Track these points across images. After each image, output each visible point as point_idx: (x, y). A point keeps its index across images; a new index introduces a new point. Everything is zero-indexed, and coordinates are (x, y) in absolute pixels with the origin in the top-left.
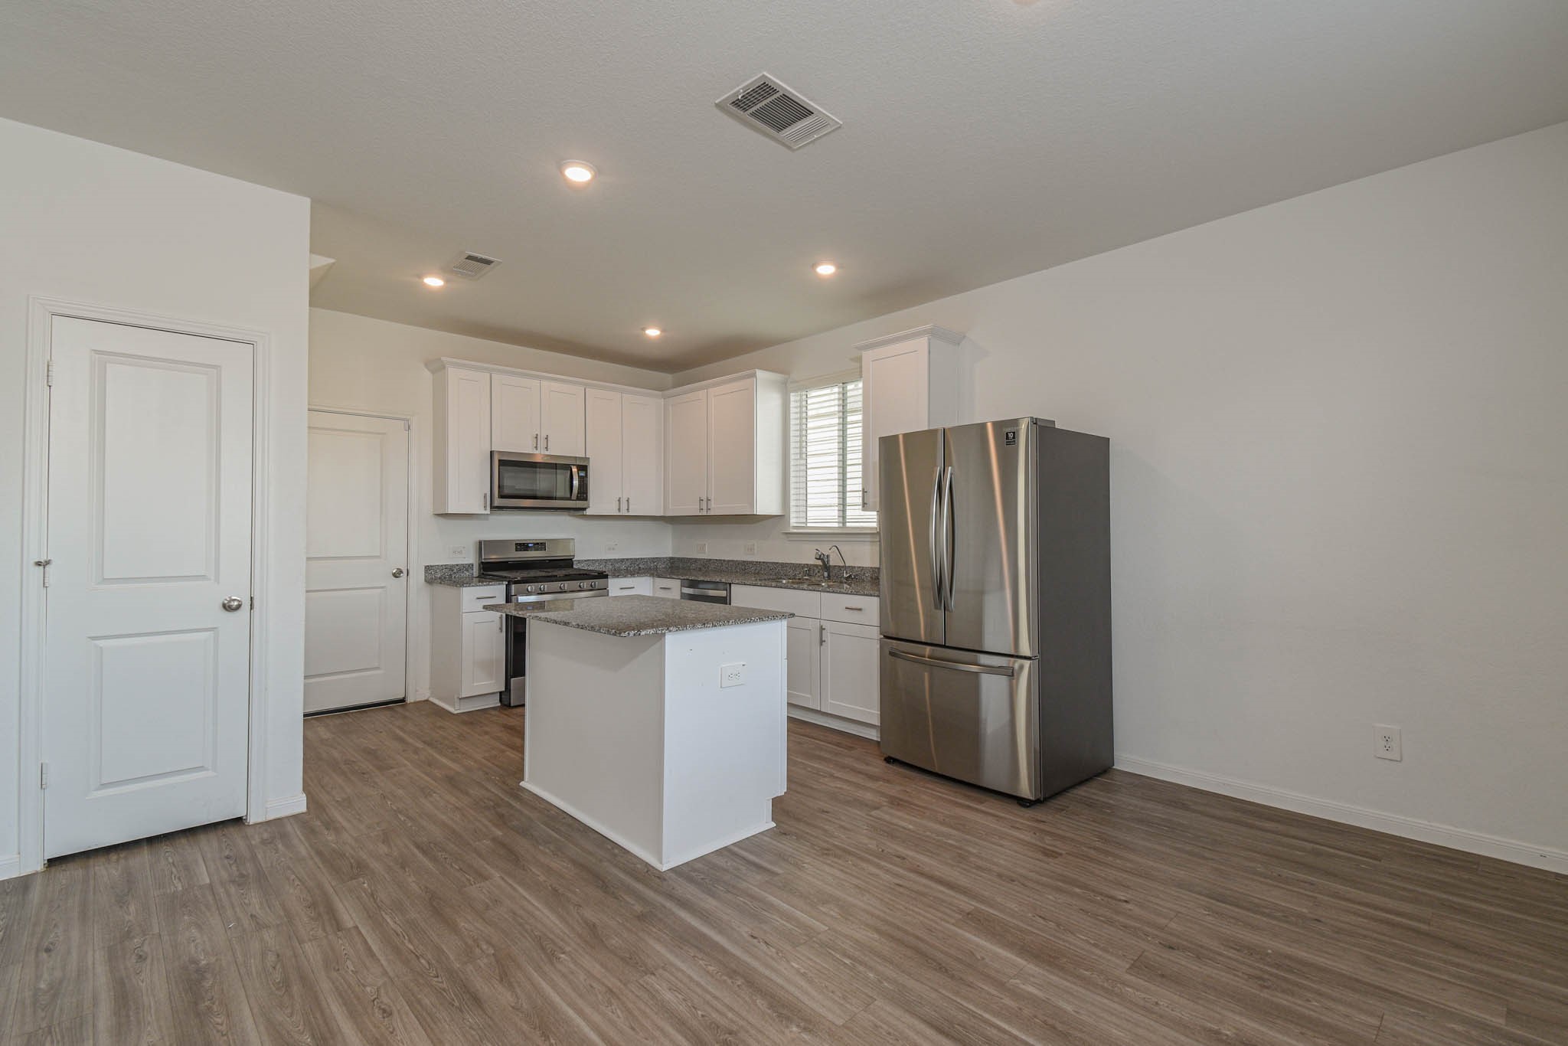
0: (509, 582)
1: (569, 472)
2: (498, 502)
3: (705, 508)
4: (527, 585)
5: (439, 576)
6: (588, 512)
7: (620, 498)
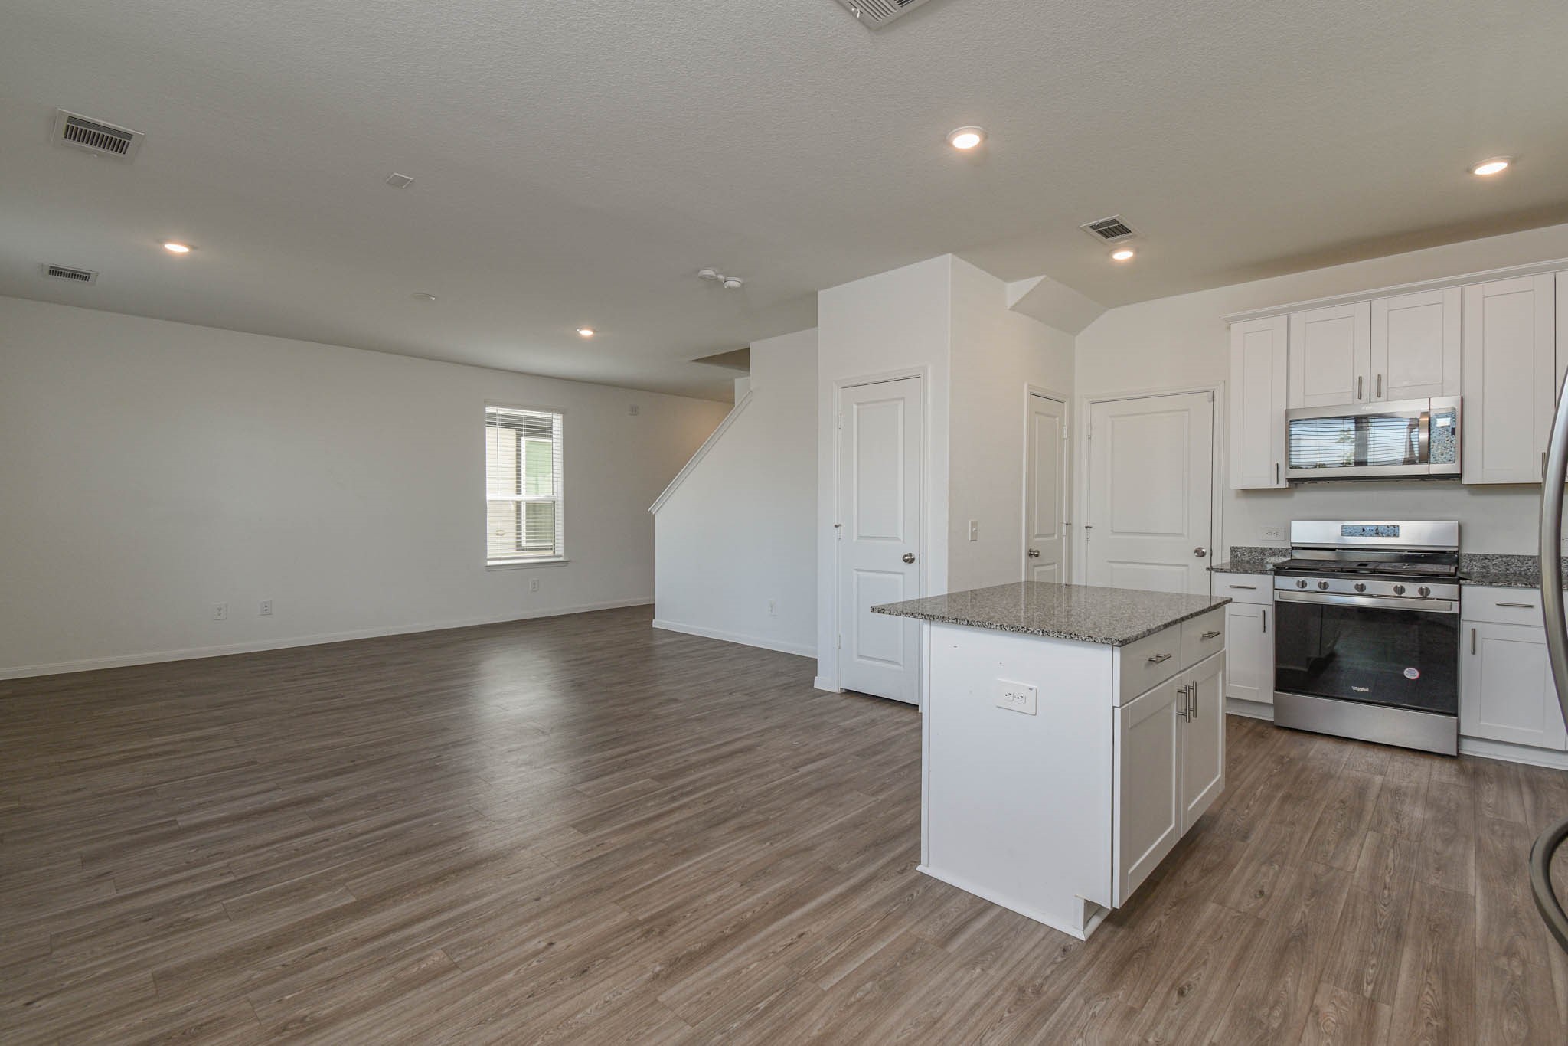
5: (1247, 559)
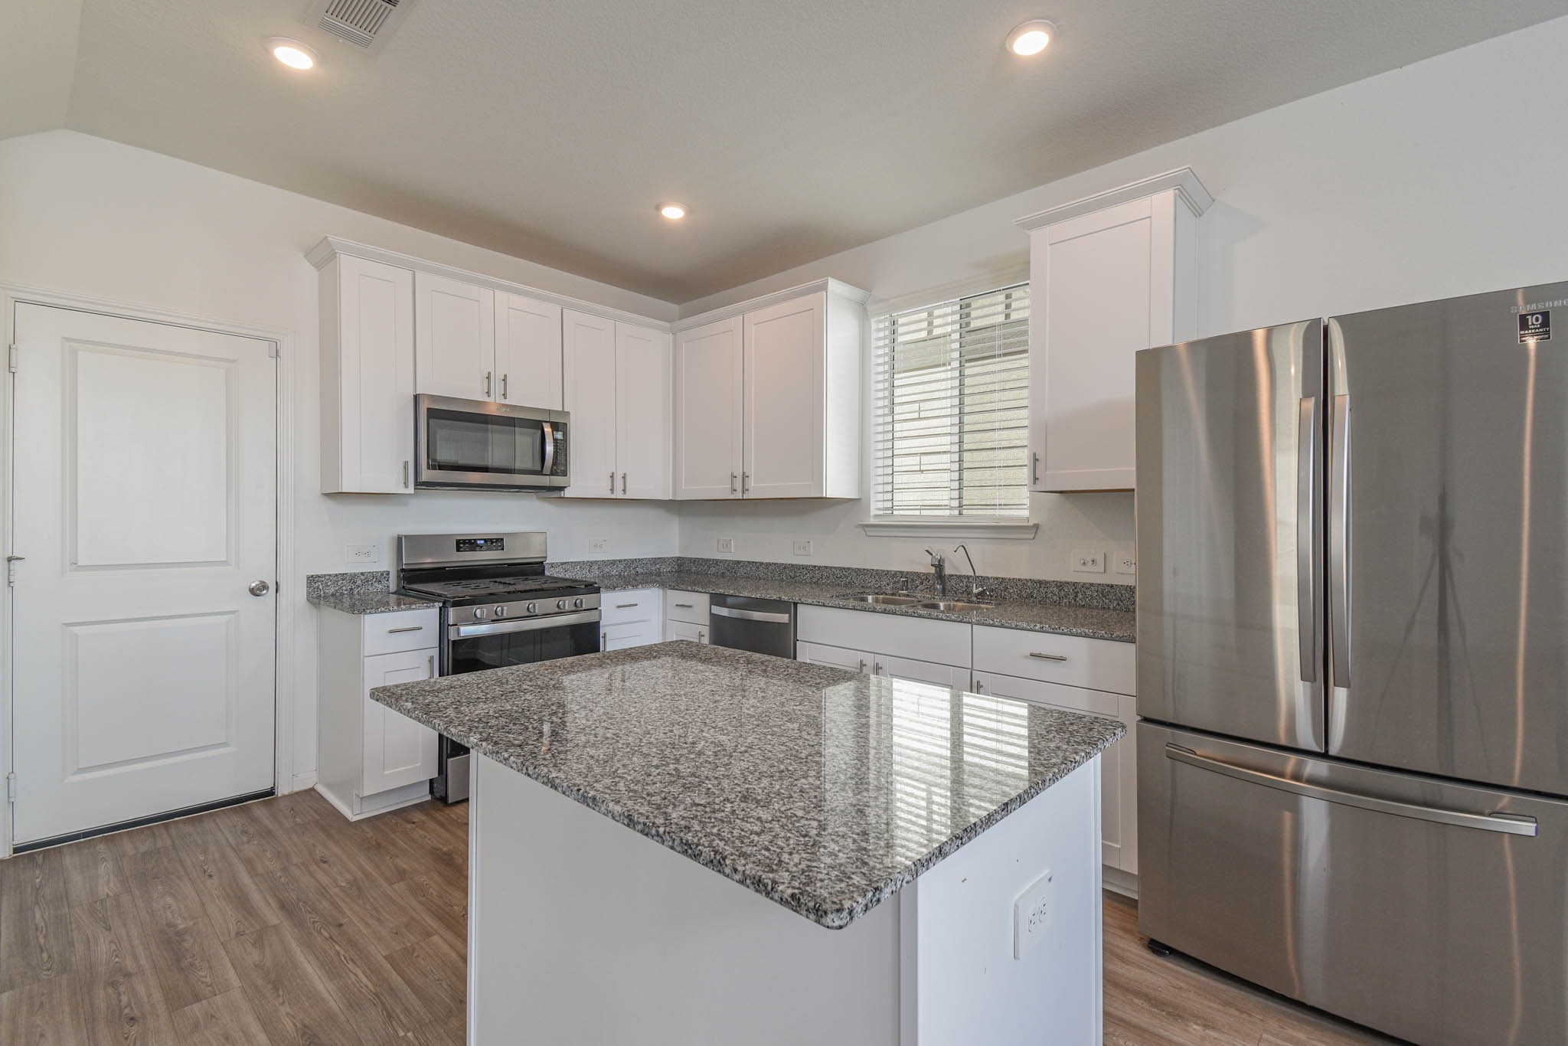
0: (444, 603)
1: (540, 432)
2: (426, 475)
3: (739, 486)
4: (475, 607)
6: (568, 493)
7: (613, 473)
